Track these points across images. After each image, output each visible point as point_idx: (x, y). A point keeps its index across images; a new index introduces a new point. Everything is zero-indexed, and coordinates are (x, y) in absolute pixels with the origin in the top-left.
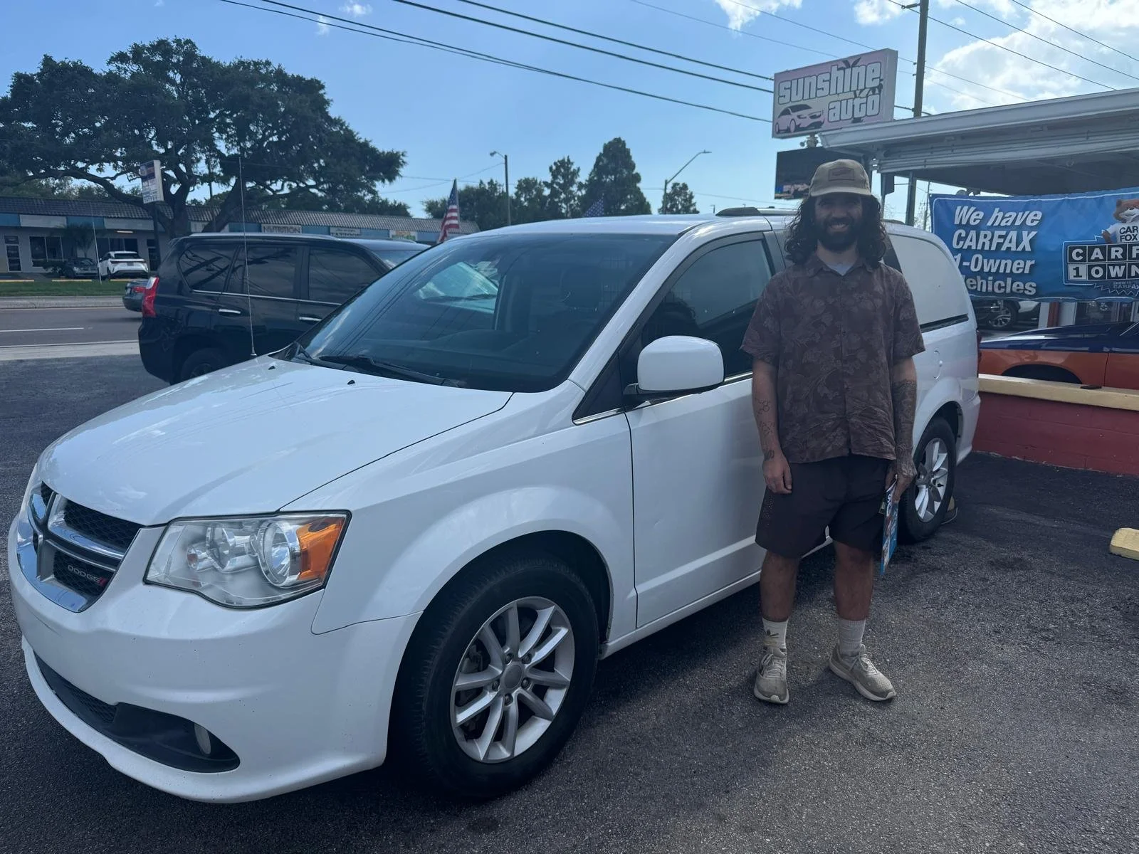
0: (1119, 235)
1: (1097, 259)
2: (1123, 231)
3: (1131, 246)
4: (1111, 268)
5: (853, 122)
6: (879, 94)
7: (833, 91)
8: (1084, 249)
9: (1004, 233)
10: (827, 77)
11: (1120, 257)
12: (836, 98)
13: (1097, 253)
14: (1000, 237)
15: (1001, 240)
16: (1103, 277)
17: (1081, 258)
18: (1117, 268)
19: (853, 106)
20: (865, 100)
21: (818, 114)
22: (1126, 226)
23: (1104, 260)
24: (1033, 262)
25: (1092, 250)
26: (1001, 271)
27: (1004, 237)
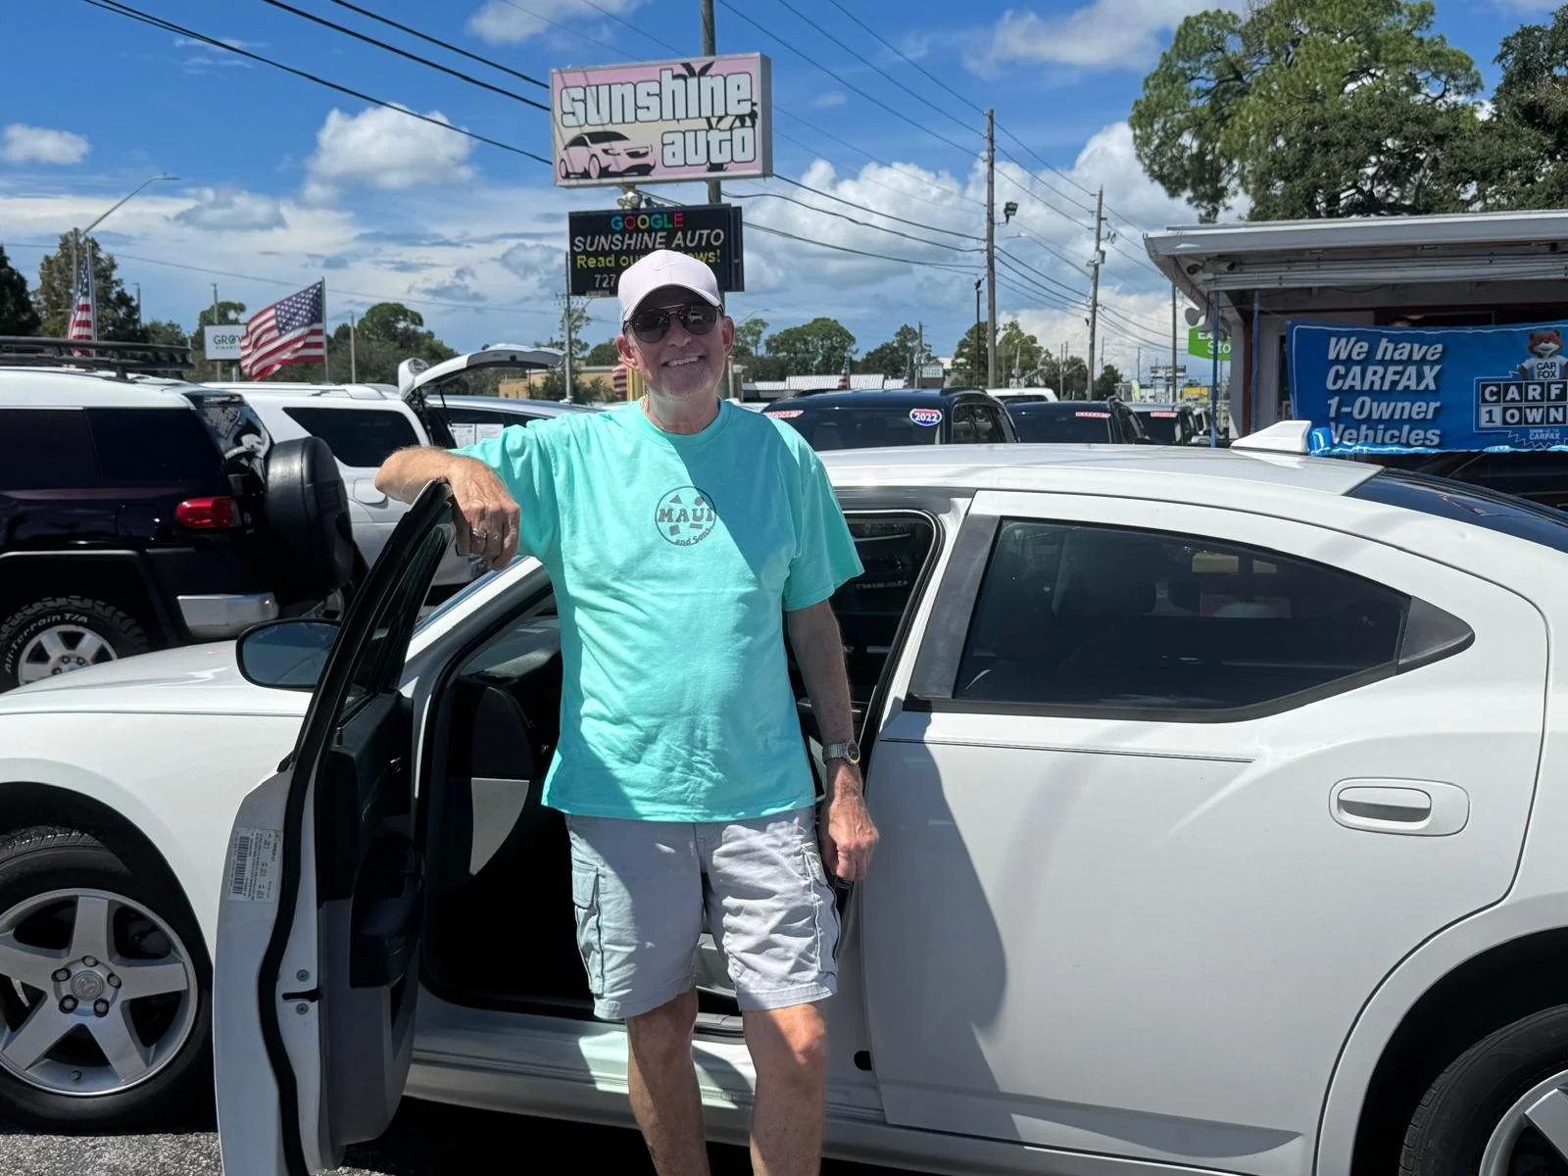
0: (1536, 371)
1: (1513, 400)
2: (1540, 366)
3: (1549, 384)
4: (1528, 411)
5: (710, 170)
6: (753, 126)
7: (667, 114)
8: (1498, 386)
9: (1400, 368)
10: (654, 88)
11: (1538, 398)
12: (673, 126)
13: (1513, 393)
14: (1395, 373)
15: (1397, 378)
16: (1519, 422)
17: (1495, 398)
18: (1535, 410)
19: (708, 143)
20: (727, 135)
21: (642, 151)
22: (1543, 361)
23: (1521, 401)
24: (1438, 404)
25: (1507, 388)
26: (1397, 416)
27: (1401, 373)
